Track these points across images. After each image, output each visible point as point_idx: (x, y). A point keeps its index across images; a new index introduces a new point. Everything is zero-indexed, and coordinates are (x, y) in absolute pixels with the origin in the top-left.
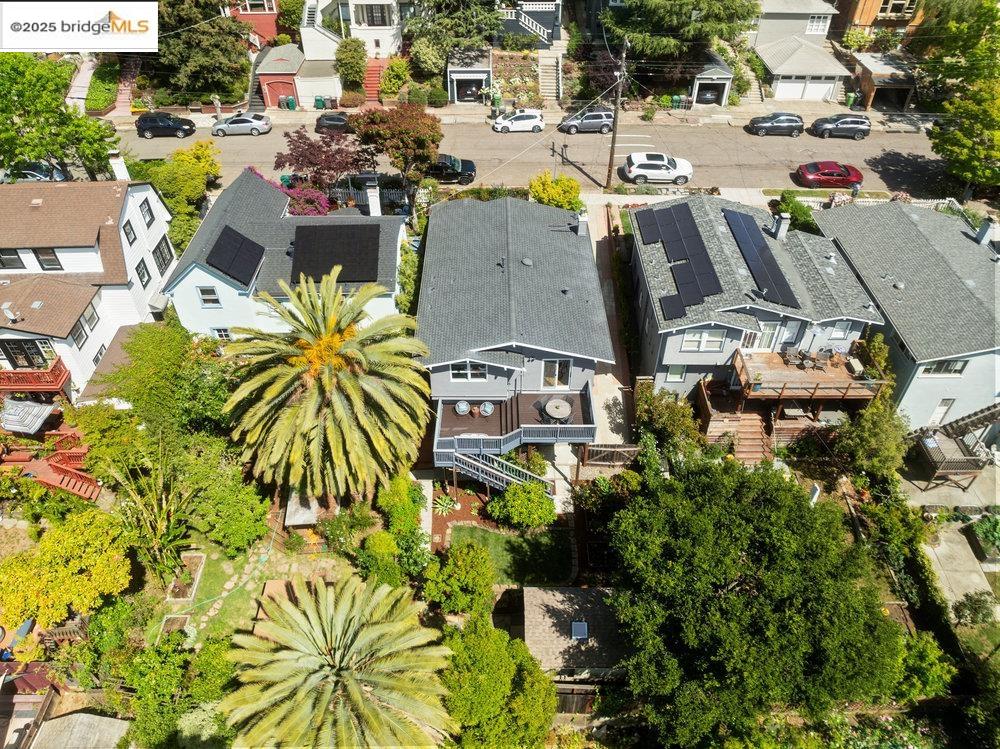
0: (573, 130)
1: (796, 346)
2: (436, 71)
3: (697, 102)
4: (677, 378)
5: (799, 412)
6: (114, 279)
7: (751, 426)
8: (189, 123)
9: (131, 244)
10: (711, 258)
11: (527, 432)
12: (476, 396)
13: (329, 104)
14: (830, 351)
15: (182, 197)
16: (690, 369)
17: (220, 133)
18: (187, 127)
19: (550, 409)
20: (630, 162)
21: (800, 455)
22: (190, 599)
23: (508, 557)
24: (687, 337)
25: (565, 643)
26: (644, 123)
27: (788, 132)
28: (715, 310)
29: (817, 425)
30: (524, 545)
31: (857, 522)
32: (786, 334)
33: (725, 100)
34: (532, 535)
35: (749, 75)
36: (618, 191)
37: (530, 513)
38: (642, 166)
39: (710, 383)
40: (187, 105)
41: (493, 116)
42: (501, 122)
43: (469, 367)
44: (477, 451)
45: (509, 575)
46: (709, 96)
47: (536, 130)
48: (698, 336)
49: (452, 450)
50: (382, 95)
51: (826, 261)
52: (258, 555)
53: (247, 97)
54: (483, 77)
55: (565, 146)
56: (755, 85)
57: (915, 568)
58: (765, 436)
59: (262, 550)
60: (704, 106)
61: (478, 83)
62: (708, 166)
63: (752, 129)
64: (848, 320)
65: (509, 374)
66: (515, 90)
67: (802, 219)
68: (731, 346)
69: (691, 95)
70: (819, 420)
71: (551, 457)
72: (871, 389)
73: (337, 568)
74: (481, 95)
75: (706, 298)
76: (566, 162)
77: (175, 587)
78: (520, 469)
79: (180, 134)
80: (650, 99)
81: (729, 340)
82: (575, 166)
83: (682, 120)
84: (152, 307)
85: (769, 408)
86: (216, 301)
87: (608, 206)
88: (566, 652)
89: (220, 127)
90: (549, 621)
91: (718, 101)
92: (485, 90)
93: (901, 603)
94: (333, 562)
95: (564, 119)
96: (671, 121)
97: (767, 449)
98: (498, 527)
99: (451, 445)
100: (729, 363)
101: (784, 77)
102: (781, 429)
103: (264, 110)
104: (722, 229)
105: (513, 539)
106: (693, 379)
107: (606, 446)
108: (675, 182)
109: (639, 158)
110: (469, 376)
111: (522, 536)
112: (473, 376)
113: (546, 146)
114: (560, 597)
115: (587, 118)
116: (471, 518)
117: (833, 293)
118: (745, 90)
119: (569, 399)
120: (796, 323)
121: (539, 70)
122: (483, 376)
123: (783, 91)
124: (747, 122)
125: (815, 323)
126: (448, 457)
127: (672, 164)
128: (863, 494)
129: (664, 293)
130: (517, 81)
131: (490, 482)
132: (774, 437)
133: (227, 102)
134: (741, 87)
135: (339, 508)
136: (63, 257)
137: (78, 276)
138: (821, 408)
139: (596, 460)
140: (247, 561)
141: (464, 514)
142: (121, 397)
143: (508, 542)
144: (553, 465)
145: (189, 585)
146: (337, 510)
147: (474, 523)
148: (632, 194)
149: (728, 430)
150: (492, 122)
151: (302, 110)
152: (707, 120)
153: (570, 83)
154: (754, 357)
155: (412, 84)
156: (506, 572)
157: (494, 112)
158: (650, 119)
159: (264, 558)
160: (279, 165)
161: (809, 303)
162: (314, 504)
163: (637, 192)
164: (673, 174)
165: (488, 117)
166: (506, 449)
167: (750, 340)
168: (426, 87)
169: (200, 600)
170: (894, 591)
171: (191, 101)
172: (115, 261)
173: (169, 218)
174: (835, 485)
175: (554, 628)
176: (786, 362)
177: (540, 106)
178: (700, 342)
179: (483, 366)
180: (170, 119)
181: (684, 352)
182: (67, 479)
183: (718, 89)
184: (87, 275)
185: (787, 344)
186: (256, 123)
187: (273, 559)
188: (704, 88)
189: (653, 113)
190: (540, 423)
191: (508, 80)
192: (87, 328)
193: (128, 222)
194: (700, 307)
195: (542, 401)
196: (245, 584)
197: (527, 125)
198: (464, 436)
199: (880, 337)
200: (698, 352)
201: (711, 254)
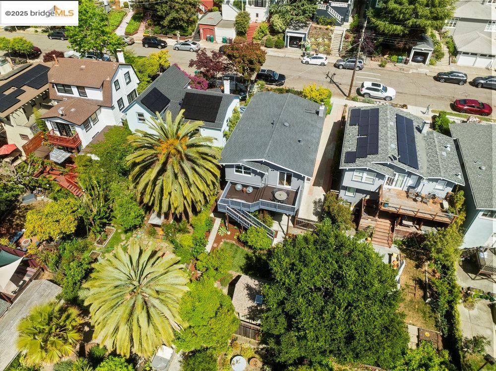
0: (341, 67)
1: (416, 189)
2: (281, 31)
3: (412, 61)
4: (351, 194)
5: (411, 223)
6: (107, 104)
7: (384, 226)
8: (164, 42)
9: (117, 90)
10: (379, 137)
11: (263, 204)
12: (246, 183)
13: (228, 41)
14: (434, 195)
15: (146, 73)
16: (358, 191)
17: (177, 49)
18: (163, 44)
19: (277, 195)
20: (363, 86)
21: (408, 246)
22: (104, 246)
23: (244, 261)
24: (355, 173)
25: (251, 304)
26: (380, 68)
27: (458, 82)
28: (371, 162)
29: (419, 232)
30: (253, 257)
31: (427, 286)
32: (410, 182)
33: (428, 61)
34: (259, 253)
35: (445, 49)
36: (354, 99)
37: (256, 242)
38: (368, 89)
39: (368, 200)
40: (166, 34)
41: (303, 55)
42: (306, 59)
43: (243, 168)
44: (239, 208)
45: (242, 269)
46: (419, 58)
47: (323, 65)
48: (361, 175)
49: (226, 205)
50: (254, 40)
51: (444, 148)
52: (137, 234)
53: (193, 34)
54: (303, 36)
55: (334, 74)
56: (447, 55)
57: (450, 316)
58: (391, 232)
59: (139, 233)
60: (416, 63)
61: (300, 39)
62: (406, 94)
63: (437, 78)
64: (443, 180)
65: (262, 175)
66: (318, 44)
67: (445, 127)
68: (379, 182)
69: (409, 57)
70: (421, 230)
71: (280, 220)
72: (450, 218)
73: (168, 248)
74: (300, 45)
75: (369, 156)
76: (332, 81)
77: (99, 240)
78: (260, 221)
79: (160, 47)
80: (386, 57)
81: (377, 179)
82: (336, 84)
83: (400, 69)
84: (122, 119)
85: (395, 218)
86: (144, 120)
87: (346, 106)
88: (250, 308)
89: (176, 46)
90: (246, 292)
91: (424, 62)
92: (302, 43)
93: (438, 333)
94: (167, 245)
95: (338, 61)
96: (395, 69)
97: (390, 239)
98: (244, 247)
99: (227, 202)
100: (377, 191)
101: (464, 53)
102: (399, 230)
103: (199, 41)
104: (392, 124)
105: (250, 253)
106: (360, 196)
107: (305, 220)
108: (385, 99)
109: (368, 84)
110: (243, 172)
111: (254, 253)
112: (245, 173)
113: (324, 73)
114: (257, 282)
115: (349, 62)
116: (233, 239)
117: (440, 164)
118: (441, 58)
119: (288, 193)
120: (416, 177)
121: (333, 36)
122: (250, 174)
123: (462, 60)
124: (436, 75)
125: (425, 178)
126: (224, 207)
127: (385, 89)
128: (436, 273)
129: (349, 150)
130: (320, 40)
131: (243, 224)
132: (395, 234)
133: (184, 35)
134: (438, 55)
135: (173, 221)
136: (87, 91)
137: (92, 100)
138: (422, 223)
139: (300, 226)
140: (132, 236)
141: (230, 238)
142: (96, 154)
143: (247, 254)
144: (280, 224)
145: (105, 240)
146: (171, 221)
147: (234, 242)
148: (360, 102)
149: (370, 225)
150: (302, 58)
151: (216, 43)
152: (415, 71)
153: (346, 44)
154: (392, 190)
155: (269, 36)
156: (241, 268)
157: (304, 53)
158: (384, 66)
159: (139, 236)
160: (191, 65)
161: (425, 168)
162: (163, 217)
163: (364, 102)
164: (384, 95)
165: (301, 56)
166: (252, 210)
167: (391, 181)
168: (275, 38)
169: (108, 248)
170: (436, 326)
171: (169, 33)
172: (108, 97)
173: (138, 82)
174: (422, 265)
175: (247, 296)
176: (408, 196)
177: (328, 54)
178: (362, 177)
179: (250, 169)
180: (157, 40)
181: (353, 181)
182: (71, 186)
183: (425, 55)
184: (96, 101)
185: (410, 187)
186: (193, 46)
187: (143, 237)
188: (416, 54)
189: (386, 63)
190: (272, 201)
191: (316, 39)
192: (92, 123)
193: (117, 80)
194: (364, 159)
195: (275, 190)
196: (128, 245)
197: (319, 61)
198: (234, 200)
199: (462, 192)
200: (361, 182)
201: (380, 135)
